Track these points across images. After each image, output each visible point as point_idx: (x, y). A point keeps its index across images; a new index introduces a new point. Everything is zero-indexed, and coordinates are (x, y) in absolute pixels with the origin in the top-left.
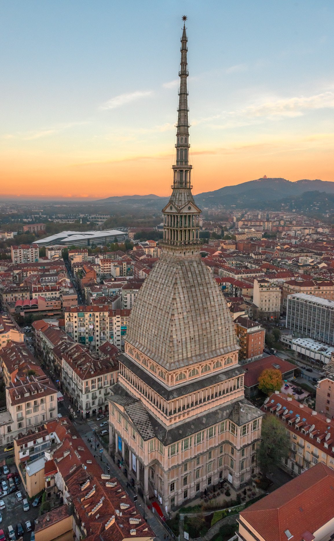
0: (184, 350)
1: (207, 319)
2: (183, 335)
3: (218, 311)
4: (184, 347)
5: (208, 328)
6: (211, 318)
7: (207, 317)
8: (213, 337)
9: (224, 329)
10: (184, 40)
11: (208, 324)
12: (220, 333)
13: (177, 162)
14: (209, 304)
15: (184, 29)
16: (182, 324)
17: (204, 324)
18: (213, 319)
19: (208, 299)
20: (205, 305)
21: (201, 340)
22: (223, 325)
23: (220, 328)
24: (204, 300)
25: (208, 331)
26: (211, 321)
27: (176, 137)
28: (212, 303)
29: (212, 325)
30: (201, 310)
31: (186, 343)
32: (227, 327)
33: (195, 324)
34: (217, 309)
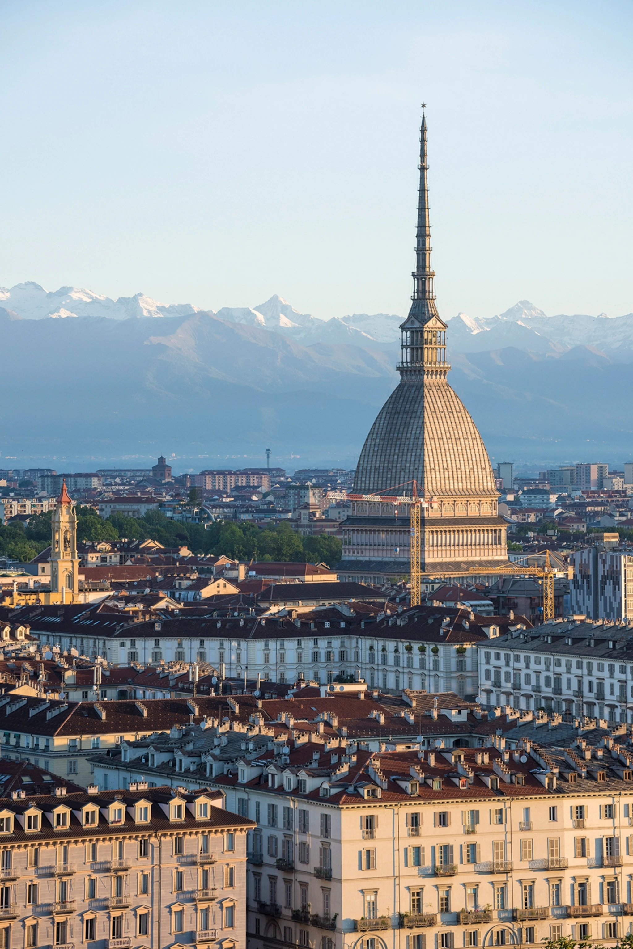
0: (368, 479)
1: (397, 451)
2: (370, 462)
3: (411, 446)
4: (368, 476)
5: (395, 462)
6: (401, 451)
7: (397, 448)
8: (398, 473)
9: (412, 468)
10: (423, 130)
11: (396, 457)
12: (407, 471)
13: (418, 268)
14: (404, 435)
15: (424, 118)
16: (371, 451)
17: (391, 457)
18: (403, 453)
19: (406, 429)
20: (400, 435)
21: (385, 473)
22: (412, 462)
23: (408, 465)
24: (401, 429)
25: (394, 465)
26: (401, 454)
27: (416, 239)
28: (409, 435)
29: (400, 459)
30: (394, 440)
31: (370, 472)
32: (416, 467)
33: (384, 454)
34: (411, 443)
